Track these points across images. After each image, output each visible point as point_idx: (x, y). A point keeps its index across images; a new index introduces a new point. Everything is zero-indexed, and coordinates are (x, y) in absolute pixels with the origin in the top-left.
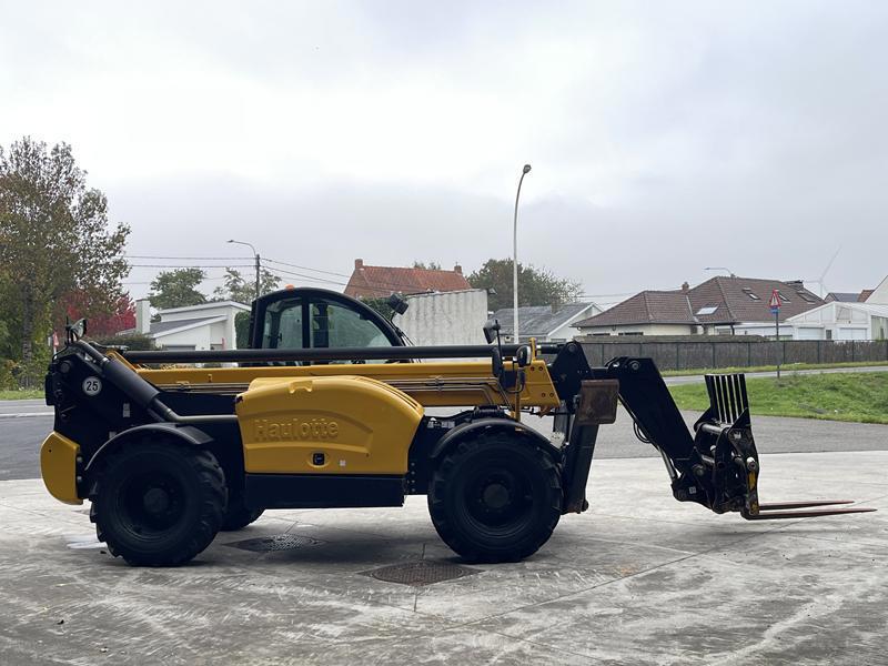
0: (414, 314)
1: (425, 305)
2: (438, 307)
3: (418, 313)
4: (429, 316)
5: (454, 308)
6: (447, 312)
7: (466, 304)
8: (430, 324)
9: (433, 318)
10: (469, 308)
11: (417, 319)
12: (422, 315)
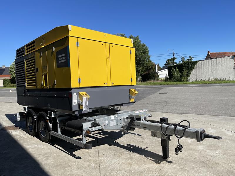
0: (210, 64)
1: (214, 61)
2: (218, 61)
3: (211, 63)
4: (215, 64)
5: (223, 61)
6: (221, 63)
7: (227, 60)
8: (215, 66)
9: (216, 65)
10: (228, 61)
11: (211, 65)
12: (213, 64)
